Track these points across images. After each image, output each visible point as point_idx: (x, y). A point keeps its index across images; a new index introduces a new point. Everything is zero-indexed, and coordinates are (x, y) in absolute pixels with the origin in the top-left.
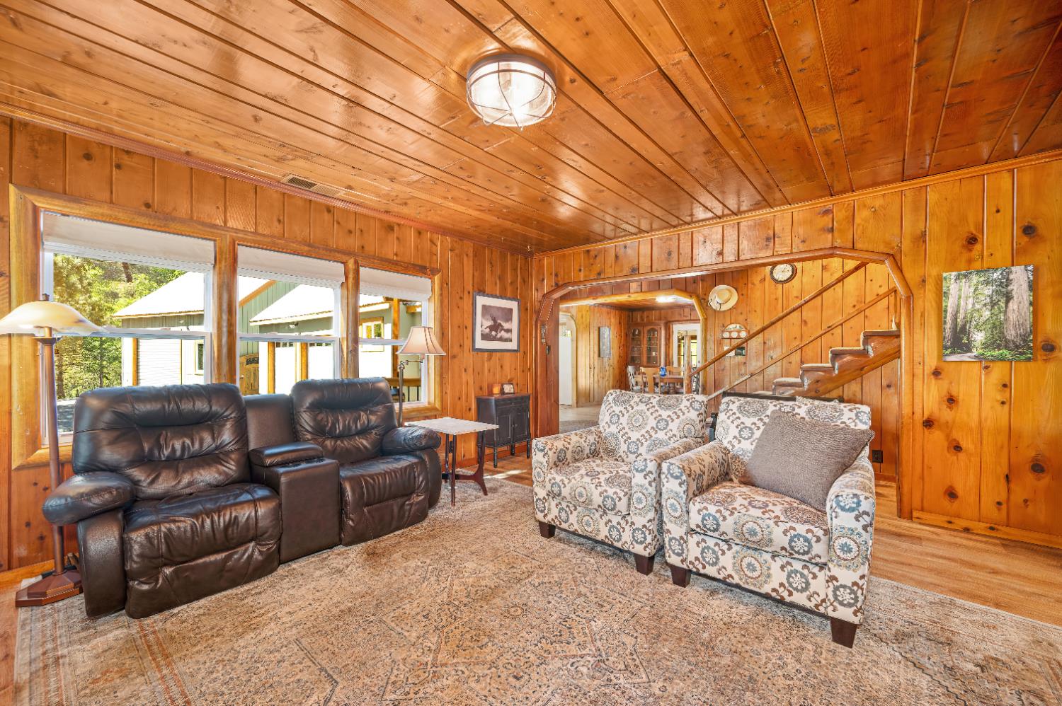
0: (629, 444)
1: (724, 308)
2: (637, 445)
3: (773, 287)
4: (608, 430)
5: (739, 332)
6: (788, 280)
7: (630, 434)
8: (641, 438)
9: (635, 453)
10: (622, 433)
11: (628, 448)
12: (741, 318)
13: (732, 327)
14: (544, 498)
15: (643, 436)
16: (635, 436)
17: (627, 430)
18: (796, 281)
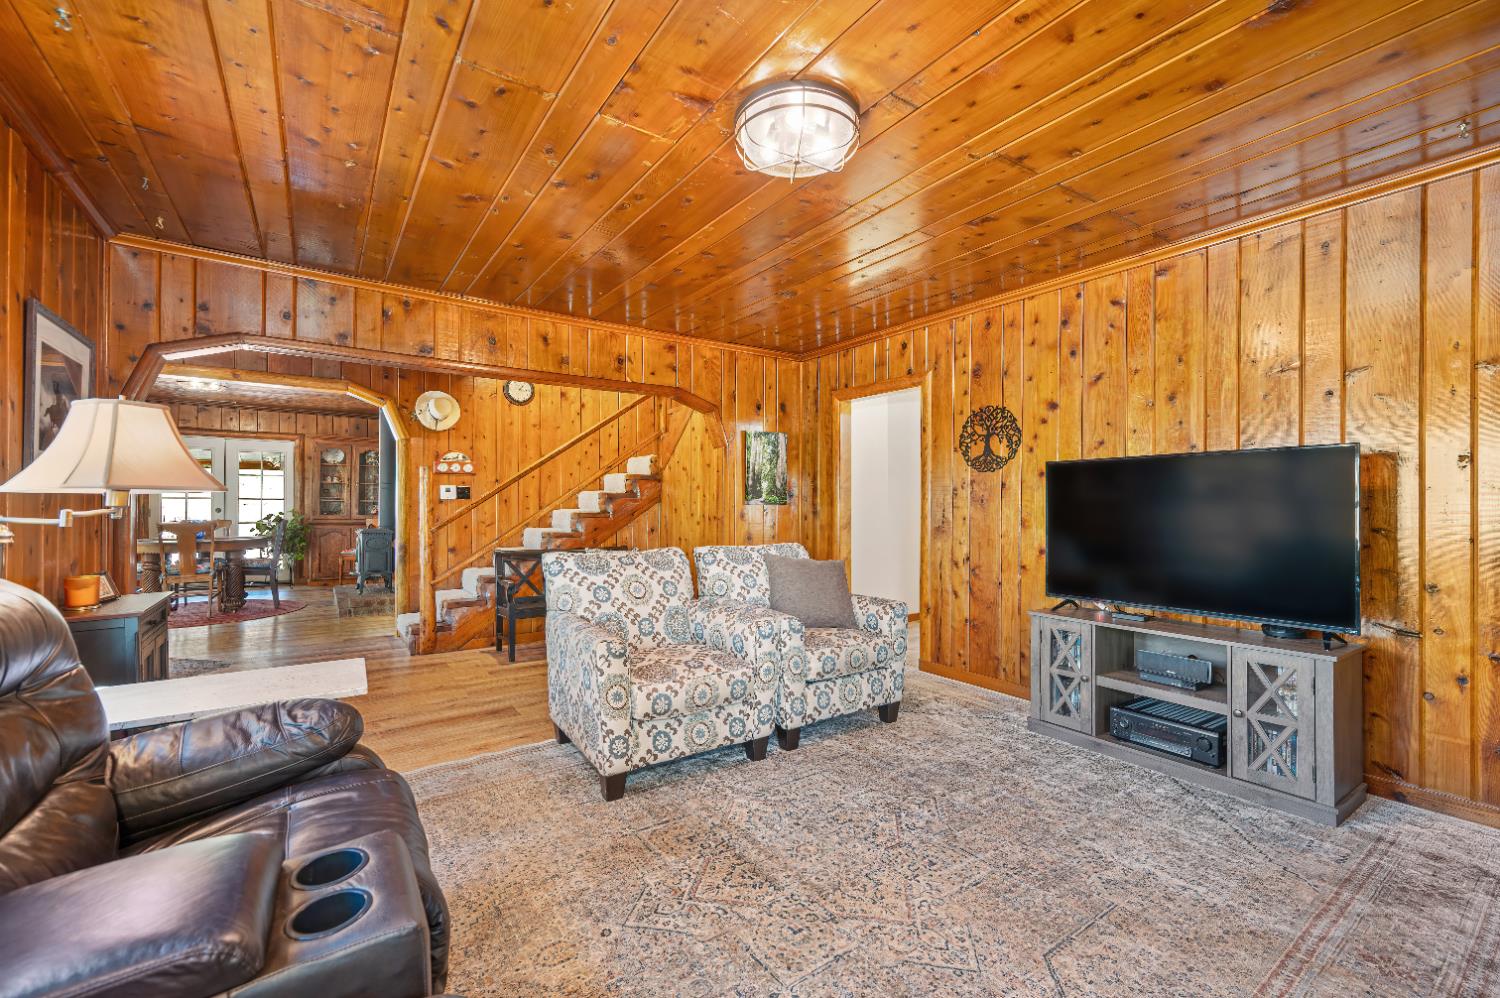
0: (640, 624)
1: (441, 427)
2: (651, 622)
3: (507, 407)
4: (598, 613)
5: (462, 464)
6: (526, 402)
7: (637, 610)
8: (653, 612)
9: (650, 633)
10: (624, 612)
11: (640, 630)
12: (466, 444)
13: (451, 456)
14: (627, 732)
15: (654, 608)
16: (644, 611)
17: (629, 605)
18: (533, 405)
